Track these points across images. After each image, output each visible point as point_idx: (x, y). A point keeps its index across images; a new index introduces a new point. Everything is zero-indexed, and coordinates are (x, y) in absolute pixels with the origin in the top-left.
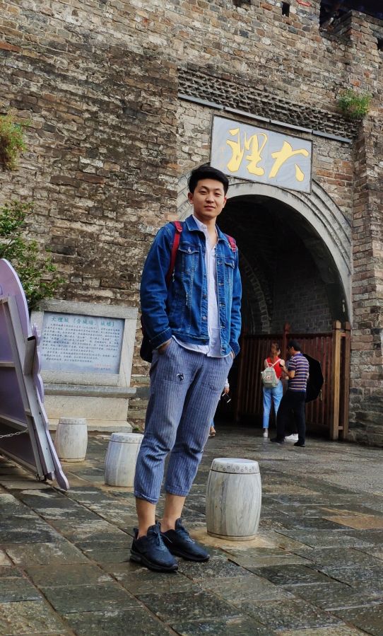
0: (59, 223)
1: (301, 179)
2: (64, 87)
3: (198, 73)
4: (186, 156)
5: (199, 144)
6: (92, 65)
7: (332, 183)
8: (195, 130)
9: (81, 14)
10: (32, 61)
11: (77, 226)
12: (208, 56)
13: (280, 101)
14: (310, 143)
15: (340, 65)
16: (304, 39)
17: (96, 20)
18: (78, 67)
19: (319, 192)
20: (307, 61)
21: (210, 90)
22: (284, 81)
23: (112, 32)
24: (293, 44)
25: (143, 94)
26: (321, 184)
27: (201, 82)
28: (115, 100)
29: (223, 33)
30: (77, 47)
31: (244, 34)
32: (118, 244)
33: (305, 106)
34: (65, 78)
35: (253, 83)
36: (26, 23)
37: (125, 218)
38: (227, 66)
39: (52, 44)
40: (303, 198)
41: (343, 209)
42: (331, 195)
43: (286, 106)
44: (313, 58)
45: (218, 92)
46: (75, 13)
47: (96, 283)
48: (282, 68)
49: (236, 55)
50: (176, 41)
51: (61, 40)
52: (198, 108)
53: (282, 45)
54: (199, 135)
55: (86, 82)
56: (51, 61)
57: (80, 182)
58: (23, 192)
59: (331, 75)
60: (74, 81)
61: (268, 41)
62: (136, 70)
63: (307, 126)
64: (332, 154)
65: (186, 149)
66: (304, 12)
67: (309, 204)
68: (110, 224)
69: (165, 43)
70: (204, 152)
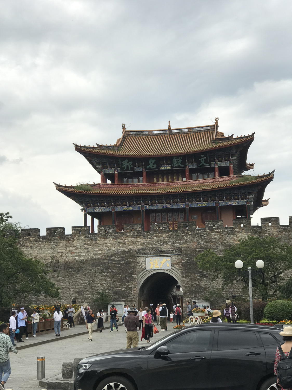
0: (115, 288)
1: (168, 266)
2: (114, 263)
3: (140, 251)
4: (141, 268)
5: (143, 265)
6: (119, 257)
7: (177, 265)
8: (142, 262)
9: (116, 247)
10: (108, 260)
11: (118, 288)
12: (142, 246)
13: (160, 250)
14: (170, 257)
15: (175, 237)
16: (165, 234)
17: (118, 247)
18: (116, 258)
19: (173, 268)
20: (166, 239)
21: (144, 253)
22: (160, 246)
23: (122, 248)
24: (162, 236)
25: (128, 259)
26: (174, 266)
27: (142, 252)
28: (123, 262)
29: (145, 240)
30: (116, 254)
31: (150, 238)
32: (125, 290)
33: (166, 250)
34: (114, 261)
35: (153, 248)
36: (107, 253)
37: (126, 285)
38: (146, 247)
39: (111, 255)
40: (169, 270)
41: (180, 270)
42: (177, 268)
43: (162, 251)
44: (168, 238)
45: (145, 253)
46: (115, 247)
47: (122, 298)
48: (160, 243)
49: (149, 244)
50: (135, 246)
51: (113, 254)
52: (142, 257)
53: (159, 237)
54: (143, 263)
55: (118, 260)
56: (112, 258)
57: (118, 280)
58: (109, 284)
59: (173, 240)
60: (116, 261)
61: (156, 238)
62: (127, 255)
63: (169, 253)
64: (176, 258)
65: (141, 266)
66: (164, 228)
67: (171, 271)
68: (123, 287)
69: (132, 247)
70: (145, 266)
